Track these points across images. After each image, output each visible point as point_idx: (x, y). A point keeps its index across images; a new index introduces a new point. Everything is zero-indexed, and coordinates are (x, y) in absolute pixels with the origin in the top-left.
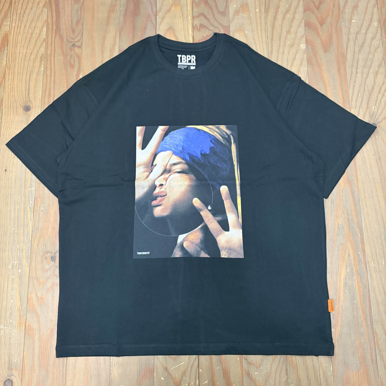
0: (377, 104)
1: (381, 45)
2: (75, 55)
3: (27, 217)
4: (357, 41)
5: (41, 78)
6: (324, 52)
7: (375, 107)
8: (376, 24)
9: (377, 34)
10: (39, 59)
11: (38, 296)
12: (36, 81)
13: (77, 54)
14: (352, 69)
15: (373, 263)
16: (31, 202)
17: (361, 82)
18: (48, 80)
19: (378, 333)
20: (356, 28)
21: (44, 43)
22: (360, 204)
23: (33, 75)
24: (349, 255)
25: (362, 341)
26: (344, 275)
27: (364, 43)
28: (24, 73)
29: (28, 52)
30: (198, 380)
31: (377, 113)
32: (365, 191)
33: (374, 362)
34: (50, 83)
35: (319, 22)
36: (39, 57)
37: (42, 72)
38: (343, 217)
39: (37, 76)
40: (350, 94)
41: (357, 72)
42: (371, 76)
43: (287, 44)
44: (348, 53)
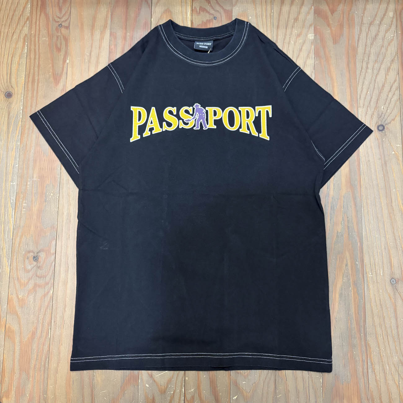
0: (387, 104)
1: (395, 38)
2: (62, 37)
3: (8, 213)
4: (369, 32)
5: (24, 61)
6: (334, 44)
7: (384, 107)
8: (391, 14)
9: (392, 25)
10: (22, 40)
11: (19, 297)
12: (18, 65)
13: (63, 36)
14: (363, 63)
15: (371, 273)
16: (13, 197)
17: (372, 78)
18: (32, 65)
19: (371, 346)
20: (369, 18)
21: (28, 22)
22: (362, 210)
23: (15, 57)
24: (346, 265)
25: (355, 353)
26: (340, 285)
27: (376, 35)
28: (5, 55)
29: (10, 32)
30: (184, 388)
31: (386, 113)
32: (368, 198)
33: (365, 375)
34: (34, 68)
35: (330, 10)
36: (22, 37)
37: (26, 54)
38: (342, 224)
39: (20, 59)
40: (359, 92)
41: (367, 68)
42: (382, 72)
43: (294, 33)
44: (359, 46)
